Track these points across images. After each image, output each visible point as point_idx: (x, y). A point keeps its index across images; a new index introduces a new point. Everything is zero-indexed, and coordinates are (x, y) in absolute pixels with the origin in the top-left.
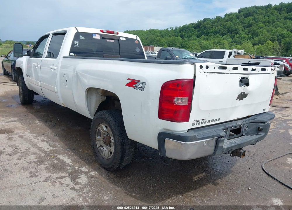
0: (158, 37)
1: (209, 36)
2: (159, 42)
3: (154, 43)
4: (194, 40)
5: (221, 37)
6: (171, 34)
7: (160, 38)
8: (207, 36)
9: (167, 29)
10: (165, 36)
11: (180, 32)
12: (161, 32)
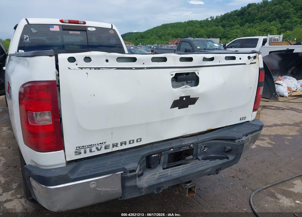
0: (197, 28)
1: (255, 23)
2: (199, 33)
3: (193, 35)
4: (237, 29)
5: (268, 23)
6: (211, 24)
7: (199, 30)
8: (251, 24)
9: (207, 19)
10: (205, 27)
11: (221, 22)
12: (201, 23)
